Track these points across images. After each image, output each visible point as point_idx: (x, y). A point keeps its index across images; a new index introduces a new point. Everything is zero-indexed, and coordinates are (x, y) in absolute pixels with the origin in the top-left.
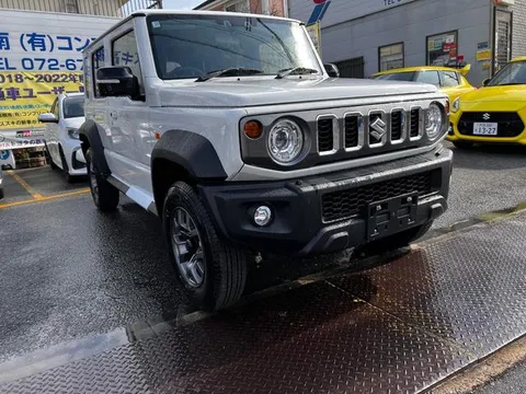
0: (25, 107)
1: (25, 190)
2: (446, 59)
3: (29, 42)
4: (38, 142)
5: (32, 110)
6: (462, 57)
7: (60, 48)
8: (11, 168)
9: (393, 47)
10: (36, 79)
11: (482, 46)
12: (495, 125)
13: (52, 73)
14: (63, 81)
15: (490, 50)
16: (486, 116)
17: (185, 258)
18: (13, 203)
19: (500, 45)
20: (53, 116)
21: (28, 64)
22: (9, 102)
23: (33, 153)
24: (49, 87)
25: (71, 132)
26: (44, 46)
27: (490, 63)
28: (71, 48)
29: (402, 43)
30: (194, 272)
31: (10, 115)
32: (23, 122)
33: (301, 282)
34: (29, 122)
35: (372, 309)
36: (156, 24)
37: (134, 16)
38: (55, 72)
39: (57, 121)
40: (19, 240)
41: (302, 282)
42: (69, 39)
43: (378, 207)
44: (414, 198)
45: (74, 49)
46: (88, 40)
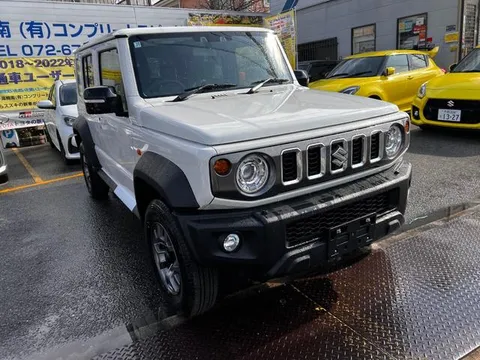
0: (27, 90)
1: (27, 172)
2: (415, 41)
3: (28, 30)
4: (39, 121)
5: (32, 93)
6: (431, 39)
7: (56, 35)
8: (15, 146)
9: (366, 29)
10: (35, 64)
11: (451, 28)
12: (459, 112)
13: (49, 58)
14: (60, 65)
15: (457, 33)
16: (451, 104)
17: (165, 265)
18: (16, 187)
19: (468, 28)
20: (51, 103)
21: (27, 50)
22: (12, 86)
23: (35, 131)
24: (47, 71)
25: (66, 119)
26: (41, 33)
27: (458, 45)
28: (66, 35)
29: (374, 24)
30: (172, 281)
31: (13, 98)
32: (25, 104)
33: (269, 284)
34: (30, 104)
35: (332, 318)
36: (137, 45)
37: (117, 37)
38: (53, 57)
39: (54, 108)
40: (21, 230)
41: (271, 285)
42: (64, 26)
43: (338, 231)
44: (373, 219)
45: (69, 36)
46: (81, 27)
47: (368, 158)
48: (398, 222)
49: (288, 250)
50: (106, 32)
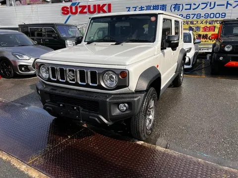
3: (174, 8)
7: (186, 9)
28: (190, 9)
42: (191, 5)
43: (61, 105)
44: (78, 109)
45: (192, 9)
46: (199, 4)
47: (88, 81)
48: (96, 119)
49: (46, 103)
50: (212, 6)
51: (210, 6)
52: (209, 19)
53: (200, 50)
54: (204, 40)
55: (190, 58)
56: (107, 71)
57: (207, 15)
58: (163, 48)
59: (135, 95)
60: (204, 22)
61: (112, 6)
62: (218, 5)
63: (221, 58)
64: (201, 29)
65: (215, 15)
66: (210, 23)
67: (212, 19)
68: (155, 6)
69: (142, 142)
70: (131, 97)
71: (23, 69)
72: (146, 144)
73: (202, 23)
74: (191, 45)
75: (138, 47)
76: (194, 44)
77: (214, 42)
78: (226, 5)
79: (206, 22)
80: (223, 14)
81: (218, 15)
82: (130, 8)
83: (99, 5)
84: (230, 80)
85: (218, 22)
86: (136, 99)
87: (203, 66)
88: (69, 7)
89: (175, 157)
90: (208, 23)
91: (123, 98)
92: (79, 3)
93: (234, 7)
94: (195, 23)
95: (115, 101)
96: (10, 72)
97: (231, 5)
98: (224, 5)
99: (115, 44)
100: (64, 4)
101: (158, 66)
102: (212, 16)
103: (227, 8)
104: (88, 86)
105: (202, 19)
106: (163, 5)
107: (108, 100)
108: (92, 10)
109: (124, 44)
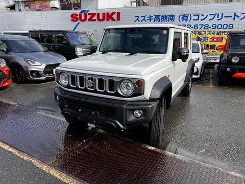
3: (182, 18)
7: (193, 20)
28: (198, 20)
42: (199, 15)
43: (80, 110)
44: (96, 114)
45: (200, 20)
46: (207, 16)
47: (106, 89)
48: (113, 124)
49: (65, 108)
50: (220, 17)
51: (218, 17)
52: (217, 30)
53: (208, 60)
54: (212, 51)
55: (199, 68)
56: (124, 80)
57: (215, 26)
58: (174, 59)
59: (149, 103)
60: (211, 33)
61: (121, 14)
62: (225, 17)
63: (228, 69)
64: (209, 40)
65: (222, 27)
66: (217, 34)
67: (220, 30)
68: (164, 16)
69: (154, 148)
70: (146, 105)
71: (34, 75)
72: (158, 150)
73: (209, 33)
74: (199, 55)
75: (151, 58)
76: (202, 54)
77: (222, 52)
78: (233, 17)
79: (214, 33)
80: (231, 26)
81: (225, 27)
82: (138, 17)
83: (108, 13)
84: (237, 91)
85: (226, 33)
86: (150, 106)
87: (211, 76)
88: (78, 14)
89: (184, 162)
90: (215, 34)
91: (138, 105)
92: (88, 11)
93: (241, 19)
94: (203, 33)
95: (131, 107)
96: (22, 77)
97: (238, 17)
98: (231, 17)
99: (129, 55)
100: (73, 11)
101: (169, 76)
102: (220, 27)
103: (234, 19)
104: (105, 93)
105: (210, 29)
106: (172, 15)
107: (124, 106)
108: (101, 17)
109: (138, 54)
